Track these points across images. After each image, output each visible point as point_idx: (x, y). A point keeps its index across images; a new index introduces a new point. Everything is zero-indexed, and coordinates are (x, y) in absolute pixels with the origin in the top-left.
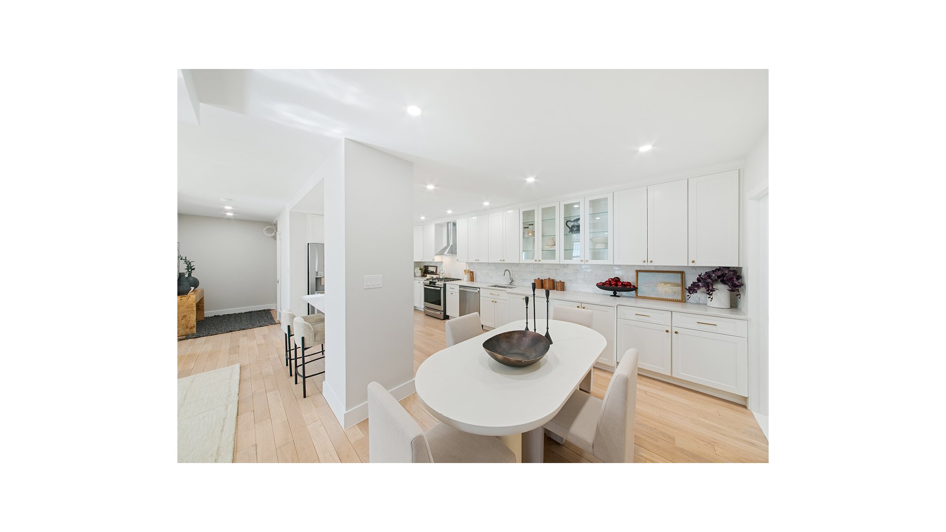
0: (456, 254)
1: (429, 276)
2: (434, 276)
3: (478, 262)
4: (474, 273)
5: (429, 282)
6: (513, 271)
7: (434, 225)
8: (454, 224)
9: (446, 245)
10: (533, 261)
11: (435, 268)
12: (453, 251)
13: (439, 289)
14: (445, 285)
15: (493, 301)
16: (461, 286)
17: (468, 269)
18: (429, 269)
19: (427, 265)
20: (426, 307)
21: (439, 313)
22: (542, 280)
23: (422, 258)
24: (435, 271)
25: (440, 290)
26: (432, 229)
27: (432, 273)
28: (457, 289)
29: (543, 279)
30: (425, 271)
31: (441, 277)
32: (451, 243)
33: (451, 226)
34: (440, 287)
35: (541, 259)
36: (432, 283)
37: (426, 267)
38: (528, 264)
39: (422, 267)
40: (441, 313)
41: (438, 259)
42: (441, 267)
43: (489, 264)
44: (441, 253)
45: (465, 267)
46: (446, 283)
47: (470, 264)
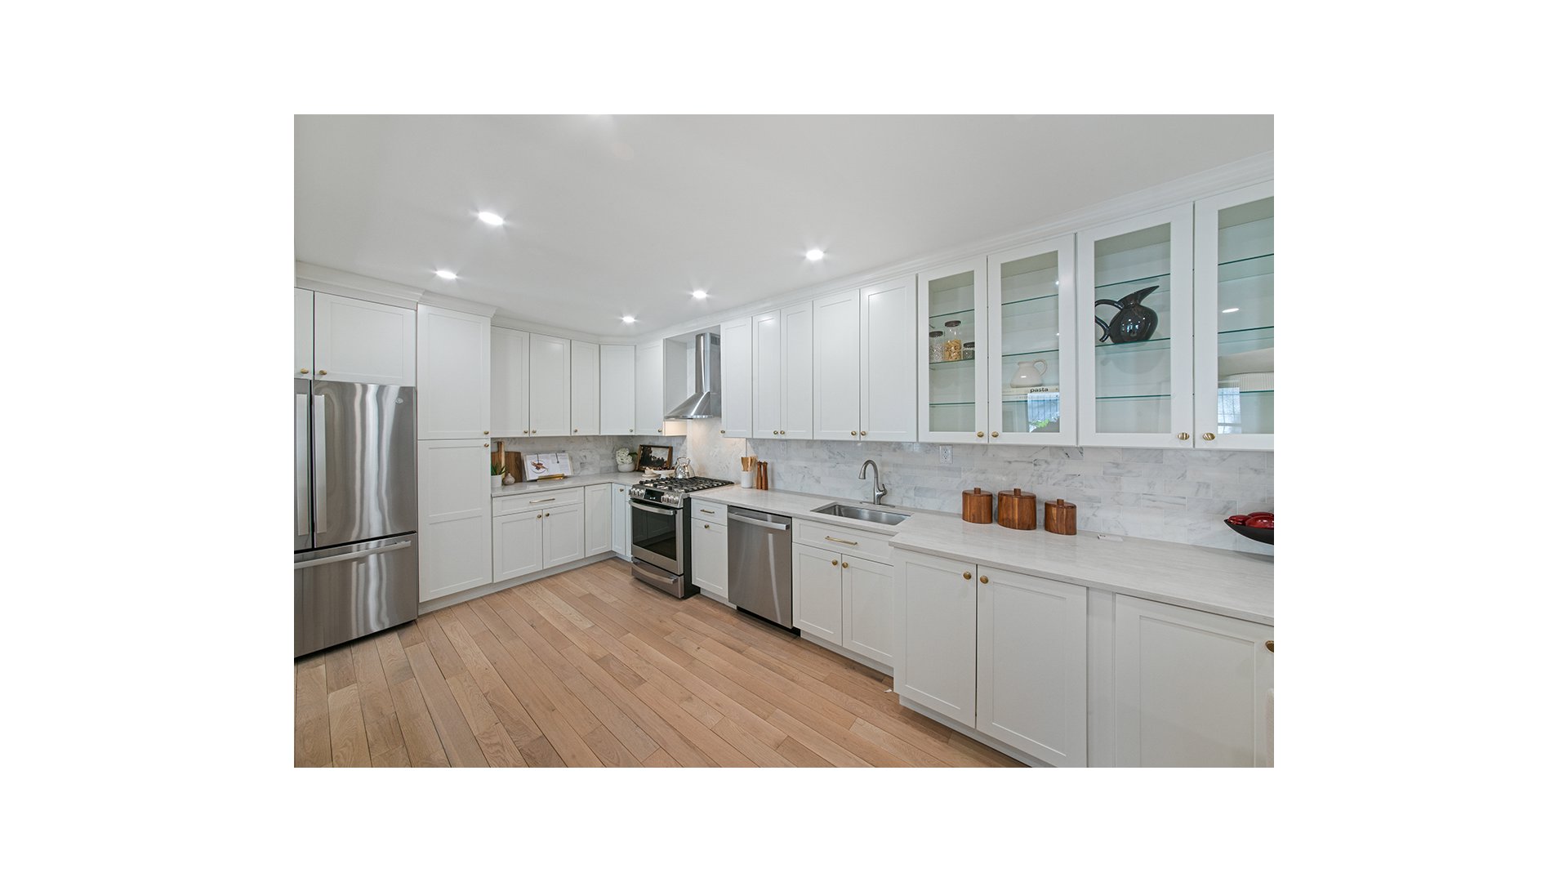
0: (720, 415)
1: (649, 473)
2: (664, 474)
3: (783, 437)
4: (769, 466)
5: (643, 491)
6: (883, 464)
7: (661, 343)
8: (715, 340)
9: (694, 393)
10: (970, 438)
11: (668, 451)
12: (711, 408)
13: (671, 513)
14: (687, 502)
15: (835, 563)
16: (732, 508)
17: (751, 454)
18: (653, 454)
19: (647, 443)
20: (639, 561)
21: (670, 581)
22: (991, 496)
23: (633, 428)
24: (666, 459)
25: (674, 516)
26: (656, 354)
27: (660, 464)
28: (722, 516)
29: (995, 490)
30: (644, 457)
31: (680, 477)
32: (706, 389)
33: (706, 343)
34: (675, 509)
35: (999, 430)
36: (653, 496)
37: (647, 449)
38: (933, 445)
39: (637, 449)
40: (676, 581)
41: (671, 429)
42: (682, 448)
43: (810, 443)
44: (680, 414)
45: (742, 449)
46: (692, 494)
47: (756, 443)
